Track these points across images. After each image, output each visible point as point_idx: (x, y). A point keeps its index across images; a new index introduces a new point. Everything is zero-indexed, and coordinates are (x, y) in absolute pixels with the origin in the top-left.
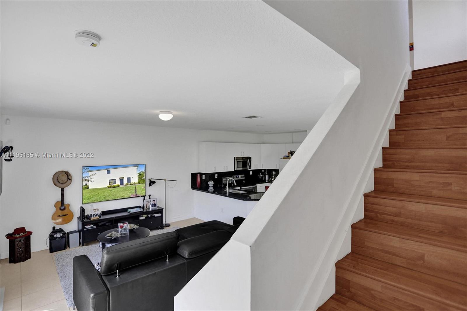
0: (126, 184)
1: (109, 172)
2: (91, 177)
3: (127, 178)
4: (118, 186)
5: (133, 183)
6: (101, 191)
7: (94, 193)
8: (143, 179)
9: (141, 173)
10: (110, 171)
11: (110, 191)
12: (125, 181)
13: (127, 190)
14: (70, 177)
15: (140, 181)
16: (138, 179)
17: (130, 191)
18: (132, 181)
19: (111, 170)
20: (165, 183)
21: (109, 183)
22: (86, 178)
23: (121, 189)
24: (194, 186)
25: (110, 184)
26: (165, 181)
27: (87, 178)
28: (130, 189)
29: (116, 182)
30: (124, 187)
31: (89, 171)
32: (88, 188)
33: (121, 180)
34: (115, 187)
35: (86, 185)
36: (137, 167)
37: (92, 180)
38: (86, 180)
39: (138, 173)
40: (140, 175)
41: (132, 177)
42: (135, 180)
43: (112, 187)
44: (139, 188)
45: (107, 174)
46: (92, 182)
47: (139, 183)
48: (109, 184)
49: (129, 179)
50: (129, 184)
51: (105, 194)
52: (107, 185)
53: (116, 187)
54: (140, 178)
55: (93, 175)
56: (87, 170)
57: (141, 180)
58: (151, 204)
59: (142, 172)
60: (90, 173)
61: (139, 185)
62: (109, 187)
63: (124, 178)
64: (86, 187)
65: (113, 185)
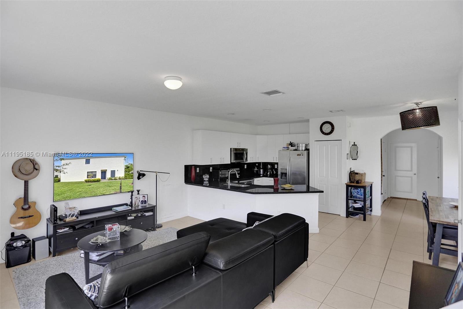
0: (109, 178)
1: (88, 162)
2: (64, 167)
3: (110, 171)
4: (98, 181)
5: (118, 178)
6: (76, 185)
7: (66, 188)
8: (131, 173)
9: (129, 166)
10: (90, 161)
11: (88, 186)
12: (108, 175)
13: (110, 186)
14: (36, 167)
15: (127, 176)
16: (124, 173)
17: (113, 188)
18: (117, 175)
19: (92, 160)
20: (156, 175)
21: (88, 175)
22: (57, 168)
23: (101, 185)
24: (188, 180)
25: (89, 177)
26: (156, 173)
27: (59, 168)
28: (114, 185)
29: (96, 175)
30: (105, 182)
31: (61, 159)
32: (59, 181)
33: (103, 173)
34: (94, 181)
35: (57, 176)
36: (124, 158)
37: (65, 171)
38: (57, 170)
39: (125, 166)
40: (127, 167)
41: (118, 170)
42: (120, 173)
43: (91, 181)
44: (125, 185)
45: (86, 164)
46: (64, 173)
47: (126, 178)
48: (87, 178)
49: (113, 173)
50: (113, 178)
51: (81, 190)
52: (85, 178)
53: (96, 182)
54: (127, 172)
55: (67, 164)
56: (59, 158)
57: (128, 174)
58: (140, 201)
59: (130, 164)
60: (63, 162)
61: (126, 181)
62: (86, 181)
63: (107, 170)
64: (57, 180)
65: (93, 178)
